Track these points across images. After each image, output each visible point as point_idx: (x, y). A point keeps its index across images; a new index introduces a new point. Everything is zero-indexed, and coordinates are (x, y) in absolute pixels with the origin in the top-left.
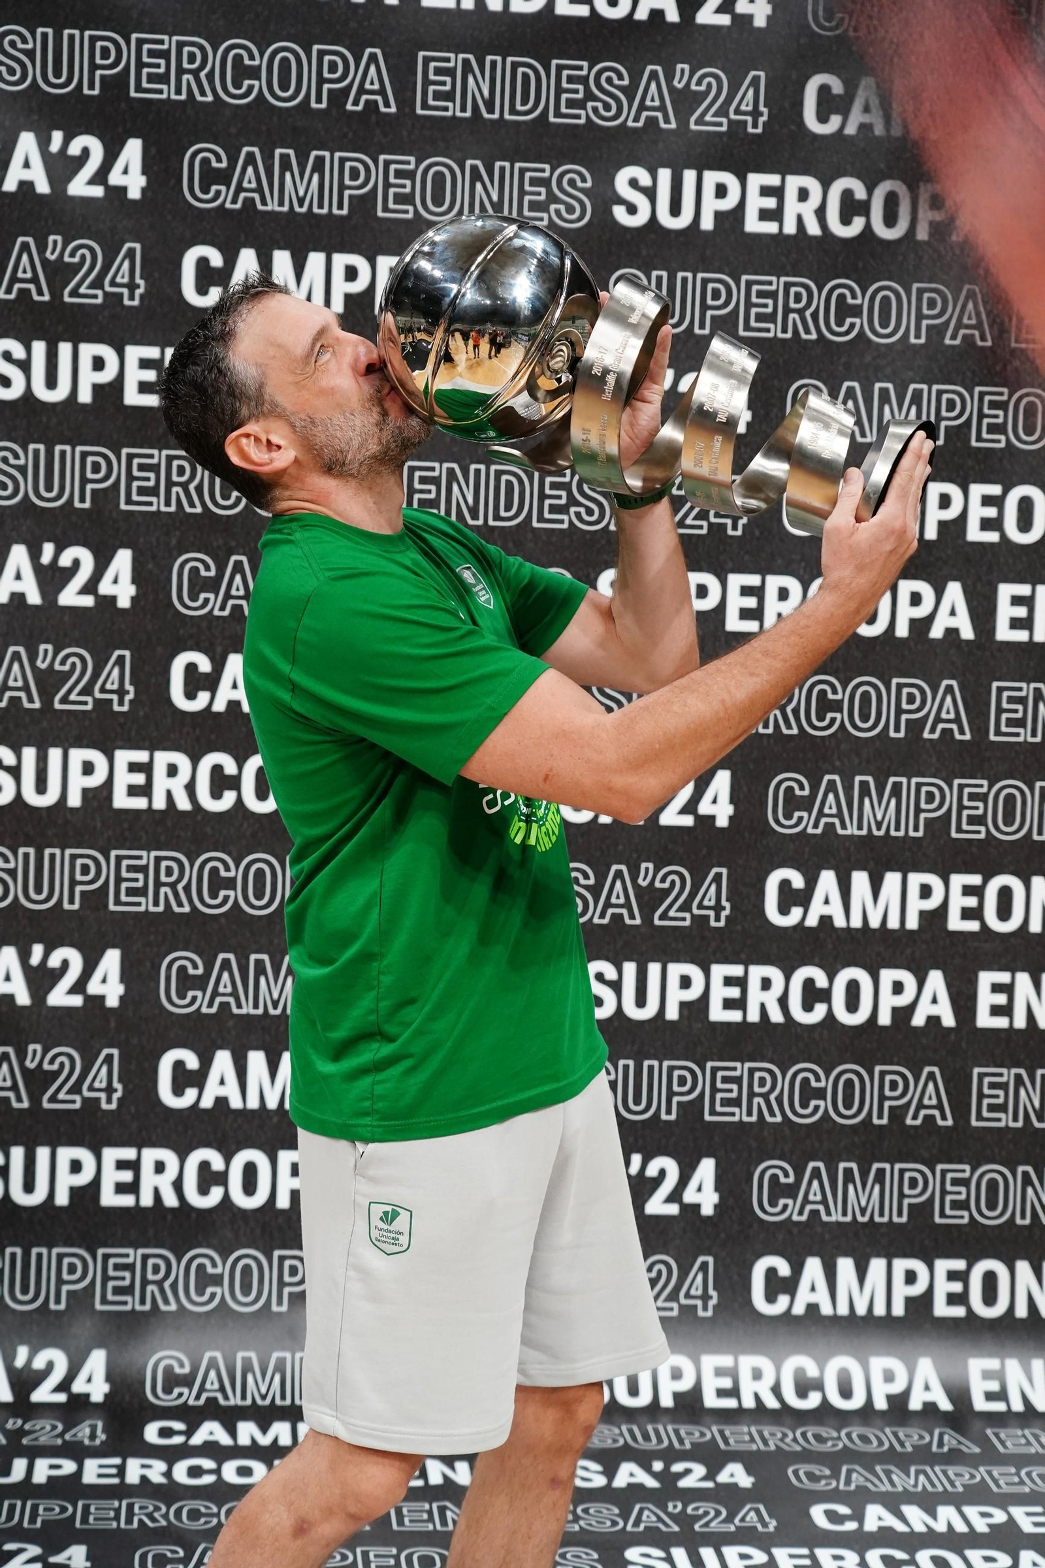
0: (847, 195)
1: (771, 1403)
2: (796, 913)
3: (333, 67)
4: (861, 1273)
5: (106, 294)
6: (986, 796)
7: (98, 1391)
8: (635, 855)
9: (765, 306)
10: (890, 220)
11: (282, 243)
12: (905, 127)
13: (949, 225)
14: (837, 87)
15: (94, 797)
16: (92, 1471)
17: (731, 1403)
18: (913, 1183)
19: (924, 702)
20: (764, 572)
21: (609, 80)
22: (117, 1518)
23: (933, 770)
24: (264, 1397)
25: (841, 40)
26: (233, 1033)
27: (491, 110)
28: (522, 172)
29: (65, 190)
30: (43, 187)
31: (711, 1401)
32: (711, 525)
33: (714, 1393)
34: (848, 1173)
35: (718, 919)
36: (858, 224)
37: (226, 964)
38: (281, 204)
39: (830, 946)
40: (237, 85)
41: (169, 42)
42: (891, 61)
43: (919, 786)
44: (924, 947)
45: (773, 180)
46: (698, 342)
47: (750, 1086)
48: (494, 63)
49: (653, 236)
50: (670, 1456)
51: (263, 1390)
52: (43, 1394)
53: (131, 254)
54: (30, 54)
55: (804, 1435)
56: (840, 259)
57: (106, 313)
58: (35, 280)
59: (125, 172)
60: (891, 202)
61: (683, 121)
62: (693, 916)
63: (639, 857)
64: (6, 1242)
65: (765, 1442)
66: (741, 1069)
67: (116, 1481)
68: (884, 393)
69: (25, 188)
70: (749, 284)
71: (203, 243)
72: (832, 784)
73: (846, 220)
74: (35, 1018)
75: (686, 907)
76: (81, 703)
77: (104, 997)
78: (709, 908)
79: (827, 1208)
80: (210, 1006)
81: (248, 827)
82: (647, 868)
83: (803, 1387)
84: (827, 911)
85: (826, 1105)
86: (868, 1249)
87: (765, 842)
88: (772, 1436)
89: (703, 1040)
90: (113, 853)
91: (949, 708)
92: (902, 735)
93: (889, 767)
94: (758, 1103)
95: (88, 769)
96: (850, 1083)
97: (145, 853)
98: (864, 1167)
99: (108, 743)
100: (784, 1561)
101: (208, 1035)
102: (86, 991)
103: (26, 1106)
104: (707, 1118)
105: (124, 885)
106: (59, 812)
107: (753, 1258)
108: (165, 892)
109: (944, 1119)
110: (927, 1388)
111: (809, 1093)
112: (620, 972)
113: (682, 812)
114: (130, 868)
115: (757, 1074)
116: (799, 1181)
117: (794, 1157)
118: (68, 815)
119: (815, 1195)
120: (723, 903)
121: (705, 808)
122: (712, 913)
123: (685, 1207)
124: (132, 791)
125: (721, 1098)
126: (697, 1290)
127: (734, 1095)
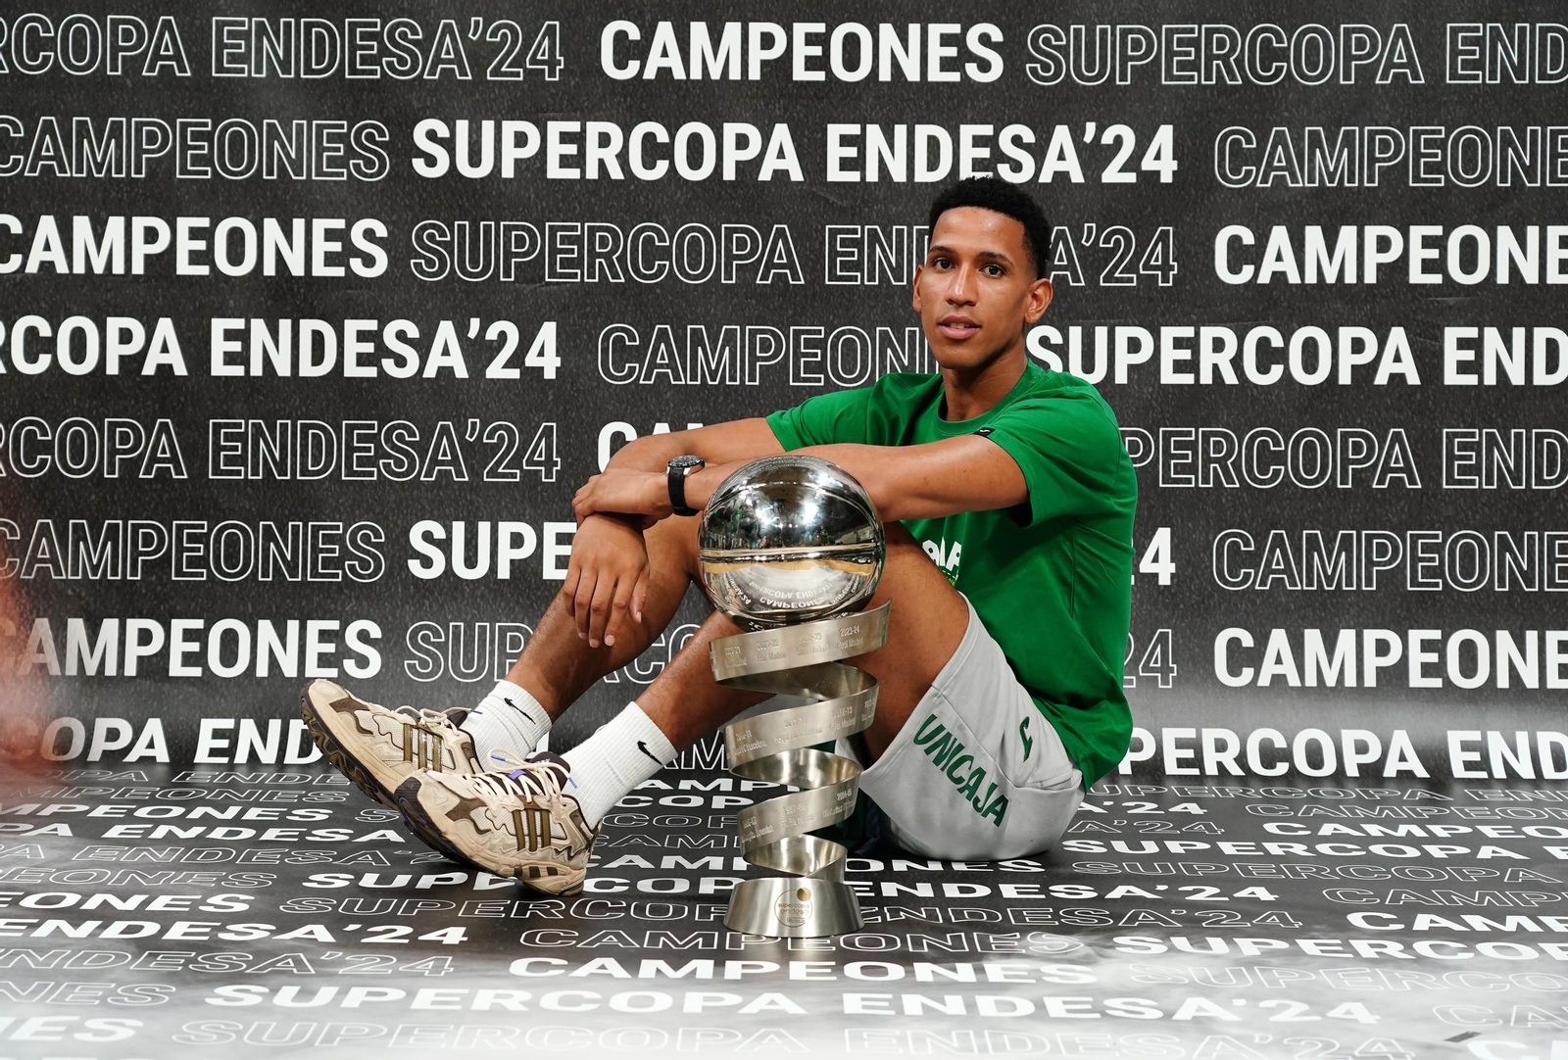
1: (1235, 770)
2: (1247, 271)
4: (1330, 646)
6: (1444, 142)
8: (1077, 216)
15: (527, 169)
17: (1196, 772)
18: (1381, 550)
19: (1374, 47)
23: (1386, 117)
24: (708, 764)
26: (672, 406)
31: (1171, 768)
33: (1174, 762)
34: (1312, 539)
35: (1165, 279)
37: (663, 335)
39: (1285, 304)
43: (1372, 134)
44: (1383, 301)
47: (1206, 451)
50: (1121, 798)
51: (708, 759)
55: (1266, 790)
62: (1139, 276)
63: (1080, 219)
64: (449, 617)
65: (1224, 793)
66: (1195, 434)
72: (1280, 135)
74: (473, 391)
75: (1132, 267)
76: (512, 74)
77: (541, 369)
78: (1156, 268)
79: (1291, 577)
80: (648, 377)
81: (682, 195)
82: (1090, 229)
83: (1270, 756)
84: (1279, 267)
85: (1286, 470)
86: (1337, 620)
87: (1212, 199)
88: (1233, 791)
89: (1155, 404)
90: (547, 224)
91: (1400, 52)
92: (1353, 82)
93: (1340, 116)
94: (1215, 468)
95: (521, 140)
96: (1310, 446)
97: (579, 224)
98: (1328, 534)
99: (540, 115)
100: (1227, 848)
101: (646, 408)
102: (524, 363)
103: (467, 479)
104: (1161, 485)
105: (559, 256)
106: (493, 183)
107: (1214, 630)
108: (600, 263)
109: (1412, 481)
110: (1402, 758)
111: (1268, 458)
112: (1066, 337)
113: (1124, 169)
114: (564, 239)
115: (1212, 439)
116: (1260, 549)
117: (1255, 524)
118: (502, 185)
119: (1278, 563)
120: (1171, 262)
121: (1148, 164)
122: (1160, 273)
123: (1142, 578)
124: (565, 161)
125: (1176, 464)
126: (1156, 662)
127: (1190, 461)
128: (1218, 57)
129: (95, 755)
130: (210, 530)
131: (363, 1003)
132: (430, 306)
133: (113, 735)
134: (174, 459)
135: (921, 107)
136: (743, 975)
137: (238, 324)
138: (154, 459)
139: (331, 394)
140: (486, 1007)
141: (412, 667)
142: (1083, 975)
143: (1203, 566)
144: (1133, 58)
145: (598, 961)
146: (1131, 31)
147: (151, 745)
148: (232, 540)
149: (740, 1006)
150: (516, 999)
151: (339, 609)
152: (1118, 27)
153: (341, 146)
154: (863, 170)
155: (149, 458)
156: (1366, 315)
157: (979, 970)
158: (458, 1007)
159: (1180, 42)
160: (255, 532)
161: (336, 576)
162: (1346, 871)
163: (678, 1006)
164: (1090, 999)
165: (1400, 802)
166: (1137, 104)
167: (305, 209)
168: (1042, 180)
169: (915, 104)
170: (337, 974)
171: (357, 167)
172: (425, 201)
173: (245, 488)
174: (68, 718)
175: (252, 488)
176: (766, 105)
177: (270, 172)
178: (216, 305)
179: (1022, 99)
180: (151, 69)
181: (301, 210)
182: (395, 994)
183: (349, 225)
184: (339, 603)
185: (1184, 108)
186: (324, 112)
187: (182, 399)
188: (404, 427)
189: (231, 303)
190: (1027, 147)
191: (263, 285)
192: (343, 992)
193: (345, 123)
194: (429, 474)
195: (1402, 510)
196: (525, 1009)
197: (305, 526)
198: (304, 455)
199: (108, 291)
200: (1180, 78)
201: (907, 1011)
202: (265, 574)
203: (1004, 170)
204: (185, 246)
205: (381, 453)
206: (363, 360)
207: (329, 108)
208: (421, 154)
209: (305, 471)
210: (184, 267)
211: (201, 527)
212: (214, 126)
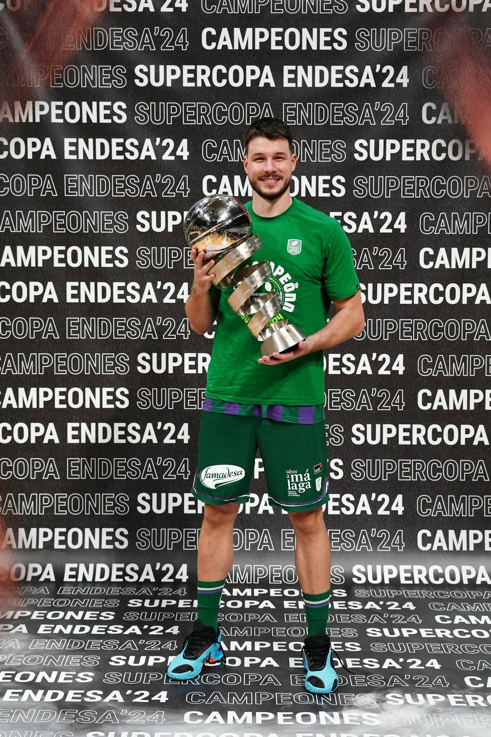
0: (439, 145)
1: (425, 582)
2: (429, 405)
3: (253, 110)
4: (458, 536)
5: (176, 194)
7: (185, 578)
8: (369, 386)
9: (411, 187)
10: (455, 154)
11: (237, 173)
12: (459, 120)
13: (477, 154)
14: (434, 107)
15: (178, 370)
16: (181, 604)
17: (411, 582)
18: (476, 502)
19: (473, 327)
20: (413, 282)
21: (351, 109)
22: (189, 618)
23: (478, 352)
24: (242, 581)
25: (435, 90)
27: (309, 122)
28: (321, 143)
29: (162, 158)
30: (154, 157)
31: (403, 581)
32: (393, 266)
33: (404, 579)
34: (451, 499)
35: (400, 408)
36: (443, 156)
38: (236, 159)
39: (442, 417)
40: (220, 118)
41: (195, 105)
42: (454, 95)
43: (473, 358)
44: (476, 416)
45: (412, 141)
46: (386, 201)
47: (414, 468)
48: (310, 106)
49: (369, 164)
50: (386, 599)
51: (242, 578)
52: (165, 579)
53: (185, 178)
54: (148, 112)
55: (436, 593)
56: (437, 169)
57: (177, 200)
58: (152, 190)
59: (182, 151)
60: (455, 147)
61: (378, 122)
62: (391, 407)
63: (371, 387)
64: (152, 527)
65: (422, 595)
66: (411, 462)
67: (190, 606)
68: (455, 216)
69: (147, 158)
70: (404, 179)
71: (210, 174)
72: (441, 358)
73: (439, 155)
74: (159, 447)
75: (389, 404)
76: (172, 337)
77: (183, 440)
78: (397, 404)
79: (444, 512)
82: (374, 390)
83: (437, 576)
84: (440, 404)
85: (442, 474)
86: (460, 527)
87: (417, 380)
88: (424, 593)
89: (397, 451)
90: (185, 389)
91: (483, 329)
92: (466, 339)
93: (462, 351)
94: (418, 474)
95: (175, 360)
96: (451, 466)
97: (196, 389)
98: (457, 497)
99: (182, 351)
100: (424, 633)
102: (177, 438)
103: (157, 478)
104: (399, 480)
105: (189, 400)
106: (166, 375)
107: (418, 530)
109: (486, 478)
110: (483, 576)
111: (436, 470)
112: (366, 428)
113: (386, 370)
114: (191, 395)
115: (417, 464)
116: (433, 502)
117: (431, 493)
118: (169, 376)
119: (440, 507)
120: (403, 402)
121: (394, 368)
122: (398, 406)
123: (392, 512)
124: (191, 367)
125: (404, 472)
126: (397, 542)
127: (409, 471)
128: (419, 331)
130: (68, 497)
132: (144, 418)
133: (35, 570)
134: (55, 472)
136: (262, 722)
137: (77, 425)
138: (48, 472)
139: (110, 449)
141: (139, 545)
143: (414, 508)
144: (389, 331)
145: (213, 714)
146: (389, 321)
147: (48, 574)
148: (76, 500)
151: (113, 524)
152: (384, 320)
153: (112, 362)
155: (46, 472)
156: (470, 420)
157: (341, 717)
159: (406, 325)
160: (84, 497)
161: (112, 512)
162: (464, 649)
165: (482, 601)
166: (391, 347)
167: (100, 385)
168: (357, 373)
170: (126, 724)
171: (118, 369)
172: (142, 381)
173: (80, 483)
174: (19, 564)
175: (82, 482)
178: (69, 418)
179: (351, 345)
180: (45, 336)
181: (98, 385)
183: (115, 390)
184: (113, 522)
185: (407, 349)
186: (106, 351)
187: (58, 451)
188: (135, 460)
189: (74, 418)
190: (352, 362)
191: (85, 411)
193: (113, 354)
194: (144, 477)
195: (483, 488)
197: (101, 495)
198: (100, 471)
199: (31, 414)
200: (406, 338)
202: (87, 512)
203: (344, 370)
204: (58, 398)
205: (127, 469)
206: (120, 437)
207: (108, 349)
208: (140, 365)
209: (101, 476)
210: (57, 405)
211: (65, 496)
212: (68, 356)
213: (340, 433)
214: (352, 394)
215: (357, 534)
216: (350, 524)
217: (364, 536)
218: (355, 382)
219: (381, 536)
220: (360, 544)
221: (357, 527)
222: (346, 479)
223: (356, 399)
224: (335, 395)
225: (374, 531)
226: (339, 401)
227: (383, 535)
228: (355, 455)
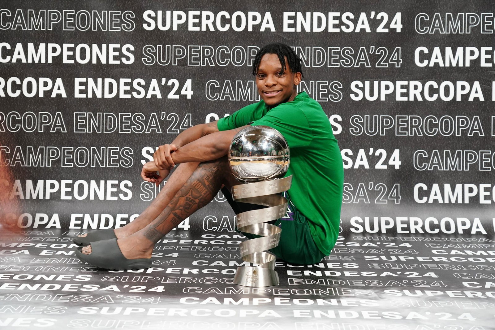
1: (421, 231)
2: (426, 62)
4: (453, 189)
6: (493, 18)
7: (186, 227)
8: (368, 43)
15: (182, 27)
16: (182, 242)
17: (408, 232)
18: (471, 157)
22: (190, 249)
23: (474, 10)
26: (230, 108)
31: (399, 231)
33: (401, 229)
34: (447, 153)
35: (398, 65)
37: (227, 84)
39: (439, 73)
43: (468, 16)
44: (472, 73)
47: (411, 123)
50: (383, 241)
55: (432, 239)
62: (389, 64)
63: (369, 44)
65: (418, 240)
66: (408, 117)
67: (190, 243)
72: (437, 16)
74: (163, 103)
75: (387, 61)
77: (186, 95)
78: (395, 61)
79: (440, 166)
80: (222, 98)
81: (234, 36)
82: (372, 48)
83: (433, 226)
84: (437, 61)
85: (439, 130)
86: (455, 181)
87: (414, 38)
88: (420, 239)
89: (394, 107)
90: (188, 46)
93: (458, 9)
94: (414, 129)
95: (180, 17)
96: (447, 122)
97: (199, 46)
98: (453, 151)
99: (186, 9)
100: (420, 259)
101: (222, 109)
102: (180, 93)
103: (161, 133)
104: (396, 135)
105: (192, 57)
106: (170, 32)
107: (414, 184)
108: (206, 59)
109: (481, 134)
110: (478, 227)
111: (432, 126)
112: (364, 85)
113: (384, 27)
114: (194, 51)
115: (414, 119)
116: (429, 157)
117: (428, 148)
118: (173, 33)
119: (436, 162)
120: (400, 59)
121: (392, 26)
122: (396, 63)
123: (389, 166)
124: (195, 25)
125: (401, 128)
126: (394, 195)
127: (406, 127)
129: (36, 226)
130: (74, 150)
131: (131, 313)
132: (148, 74)
133: (42, 219)
134: (62, 126)
135: (315, 6)
136: (259, 303)
137: (84, 80)
138: (55, 126)
139: (115, 104)
140: (173, 315)
141: (142, 196)
142: (374, 304)
143: (410, 162)
145: (210, 299)
147: (55, 223)
148: (82, 154)
149: (259, 314)
150: (183, 312)
151: (118, 177)
153: (119, 19)
154: (295, 27)
155: (54, 126)
156: (466, 77)
157: (339, 302)
158: (163, 315)
160: (90, 150)
161: (117, 165)
162: (461, 267)
163: (238, 314)
164: (377, 312)
165: (477, 243)
166: (389, 5)
167: (107, 41)
168: (356, 31)
169: (313, 5)
170: (121, 303)
171: (124, 27)
172: (147, 38)
173: (86, 136)
174: (27, 214)
175: (88, 135)
176: (263, 6)
177: (95, 28)
178: (76, 74)
179: (350, 3)
181: (105, 41)
182: (141, 310)
183: (121, 46)
184: (118, 175)
185: (405, 7)
186: (113, 8)
187: (65, 105)
188: (140, 115)
189: (81, 73)
190: (351, 20)
191: (92, 67)
192: (124, 309)
193: (120, 12)
194: (148, 131)
195: (478, 143)
196: (186, 315)
197: (107, 149)
198: (106, 125)
199: (40, 69)
201: (316, 316)
202: (93, 165)
203: (343, 28)
204: (66, 53)
205: (132, 124)
206: (126, 92)
207: (115, 7)
208: (146, 22)
209: (106, 130)
210: (65, 61)
211: (72, 149)
212: (76, 13)
213: (339, 89)
214: (351, 51)
215: (355, 187)
216: (348, 178)
217: (362, 190)
218: (353, 40)
219: (379, 190)
220: (358, 197)
221: (355, 181)
222: (345, 134)
223: (355, 56)
224: (334, 53)
225: (371, 184)
226: (338, 58)
227: (381, 188)
228: (353, 111)
